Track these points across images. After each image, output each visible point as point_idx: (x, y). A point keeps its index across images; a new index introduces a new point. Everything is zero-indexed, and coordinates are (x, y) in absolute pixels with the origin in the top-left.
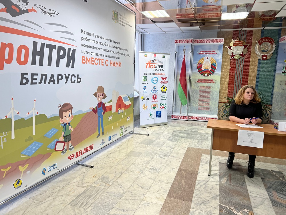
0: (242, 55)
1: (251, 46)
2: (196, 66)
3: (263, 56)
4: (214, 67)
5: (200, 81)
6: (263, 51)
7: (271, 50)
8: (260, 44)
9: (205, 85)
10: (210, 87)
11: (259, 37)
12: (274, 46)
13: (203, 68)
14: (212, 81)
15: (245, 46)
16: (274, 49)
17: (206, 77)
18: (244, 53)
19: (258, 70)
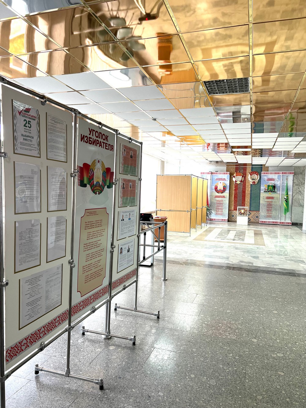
0: (241, 181)
1: (246, 176)
2: (214, 187)
3: (253, 182)
4: (225, 188)
5: (217, 197)
6: (253, 179)
7: (257, 179)
8: (251, 175)
9: (220, 199)
10: (223, 200)
11: (250, 171)
12: (259, 176)
13: (218, 189)
14: (224, 197)
15: (243, 176)
16: (259, 178)
17: (220, 194)
18: (242, 180)
19: (251, 191)
